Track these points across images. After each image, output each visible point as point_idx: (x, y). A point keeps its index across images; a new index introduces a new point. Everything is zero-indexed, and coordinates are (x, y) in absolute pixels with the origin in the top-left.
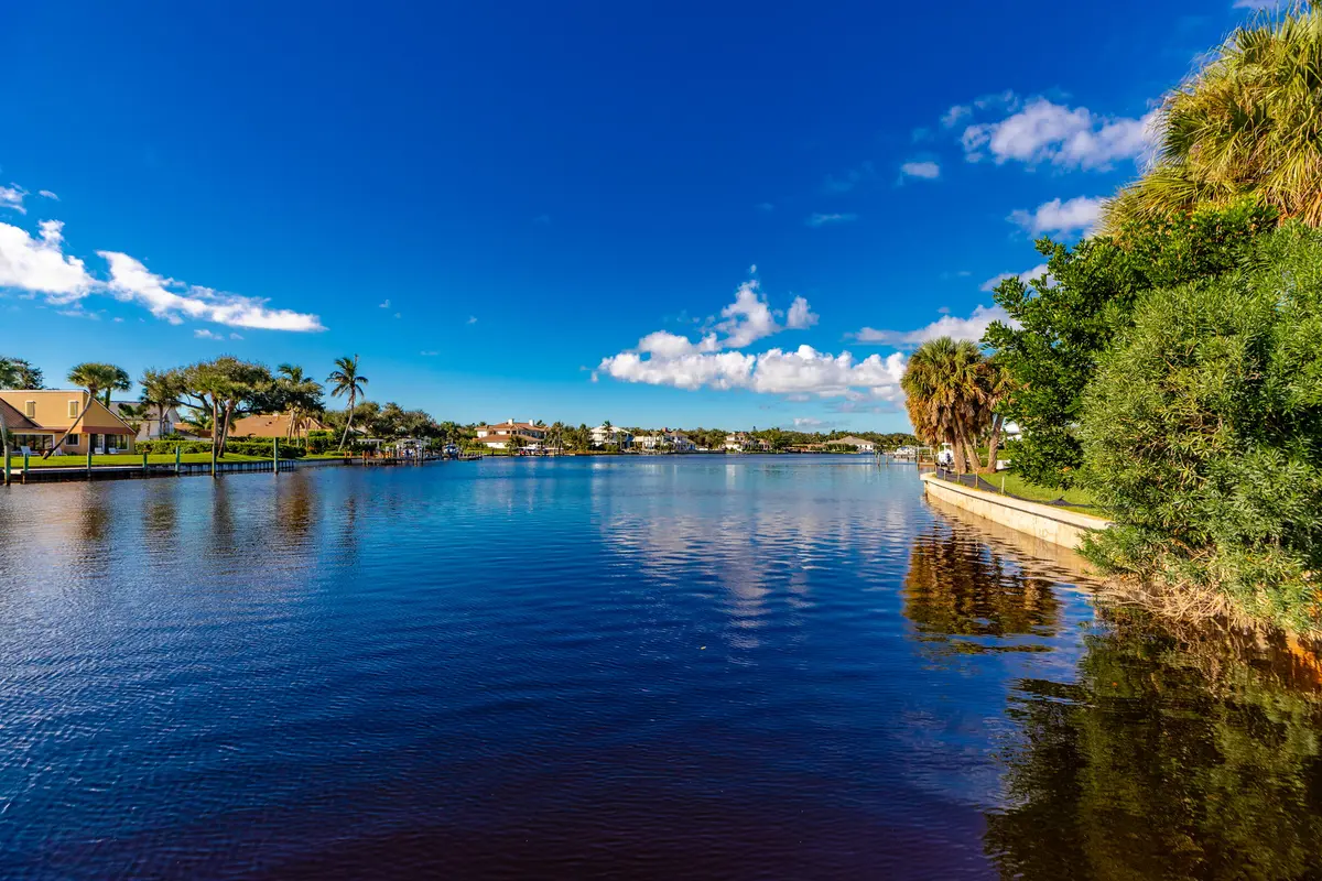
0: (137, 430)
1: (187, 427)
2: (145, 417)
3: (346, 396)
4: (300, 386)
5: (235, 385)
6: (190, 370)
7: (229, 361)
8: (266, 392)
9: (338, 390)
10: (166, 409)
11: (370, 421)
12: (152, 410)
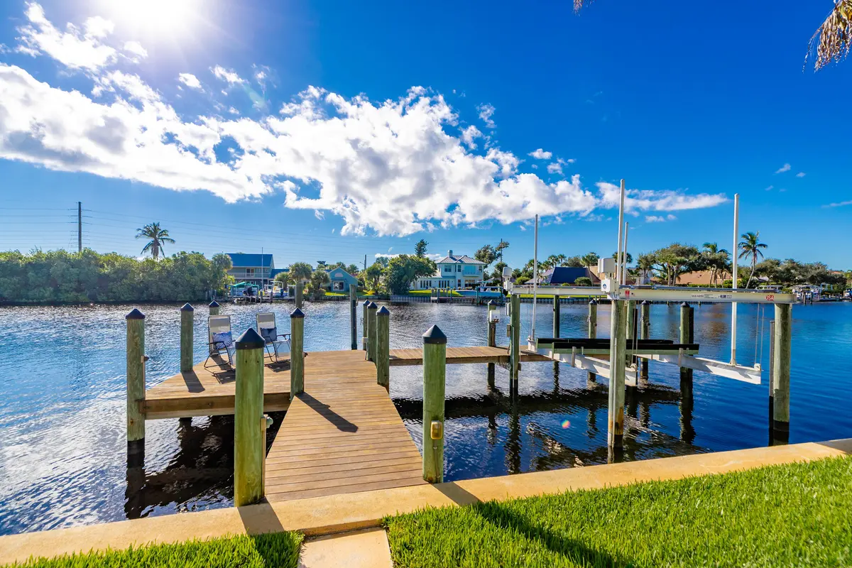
0: (635, 281)
1: (657, 280)
2: (638, 275)
3: (751, 257)
4: (717, 255)
5: (679, 258)
6: (657, 252)
7: (676, 245)
8: (696, 261)
9: (742, 254)
10: (647, 271)
11: (771, 272)
12: (641, 272)
